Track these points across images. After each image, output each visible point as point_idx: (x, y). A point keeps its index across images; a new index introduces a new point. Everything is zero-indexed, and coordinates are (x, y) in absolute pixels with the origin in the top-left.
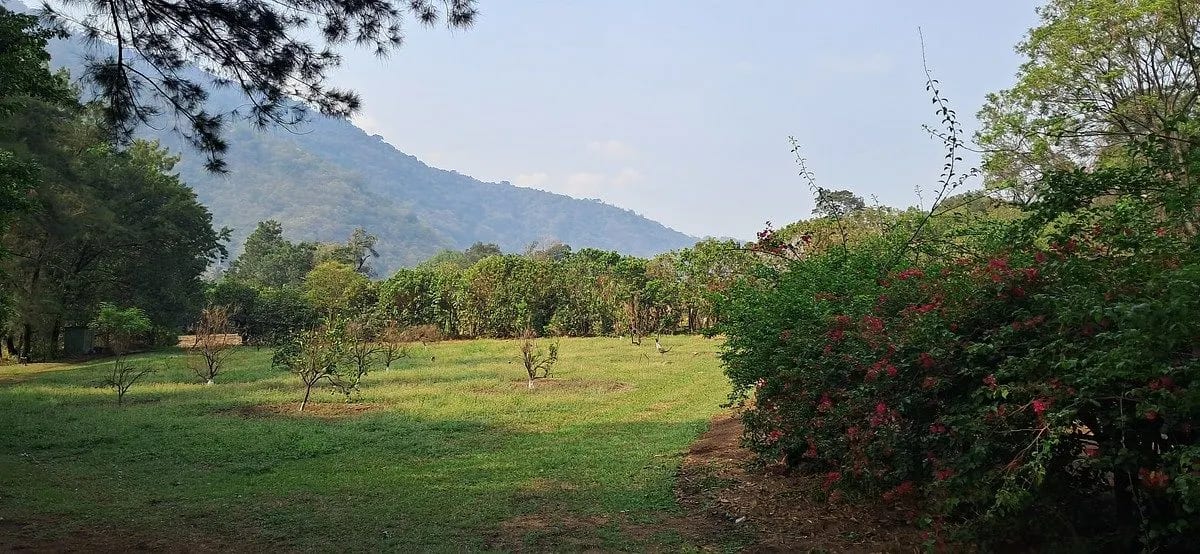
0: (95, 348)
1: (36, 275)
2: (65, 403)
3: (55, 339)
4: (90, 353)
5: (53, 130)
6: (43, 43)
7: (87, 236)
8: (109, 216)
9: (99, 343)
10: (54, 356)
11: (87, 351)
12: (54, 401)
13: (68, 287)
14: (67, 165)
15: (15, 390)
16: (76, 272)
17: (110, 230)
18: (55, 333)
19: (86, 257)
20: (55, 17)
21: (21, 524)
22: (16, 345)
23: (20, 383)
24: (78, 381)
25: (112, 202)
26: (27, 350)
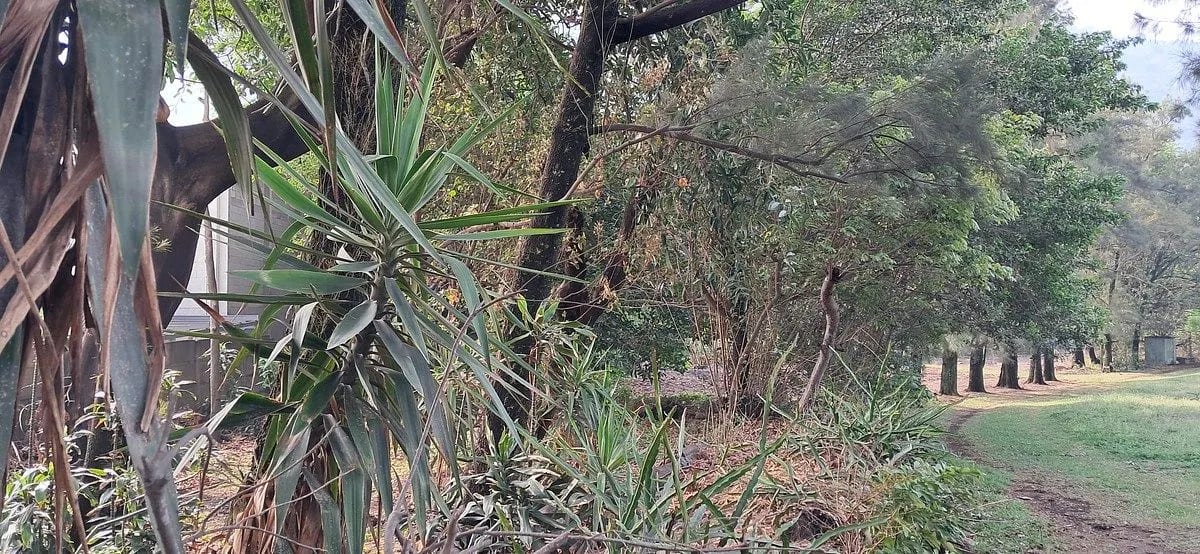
0: (1178, 359)
1: (1113, 286)
2: (1159, 414)
3: (1136, 349)
4: (1173, 364)
5: (1121, 141)
6: (1118, 54)
7: (1161, 243)
8: (1184, 219)
9: (1180, 353)
10: (1137, 366)
11: (1169, 362)
12: (1148, 412)
13: (1145, 297)
14: (1137, 173)
15: (1107, 399)
16: (1152, 281)
17: (1185, 235)
18: (1136, 343)
19: (1161, 264)
20: (1147, 23)
21: (1147, 532)
22: (1097, 354)
23: (1109, 391)
24: (1166, 392)
25: (1187, 205)
26: (1109, 360)
